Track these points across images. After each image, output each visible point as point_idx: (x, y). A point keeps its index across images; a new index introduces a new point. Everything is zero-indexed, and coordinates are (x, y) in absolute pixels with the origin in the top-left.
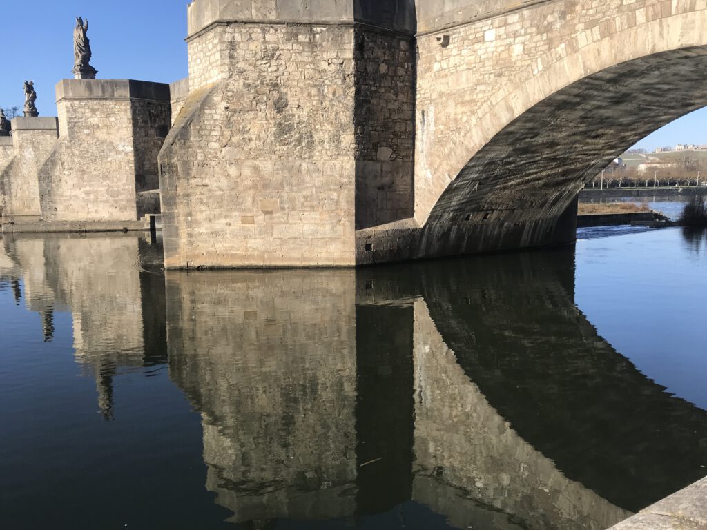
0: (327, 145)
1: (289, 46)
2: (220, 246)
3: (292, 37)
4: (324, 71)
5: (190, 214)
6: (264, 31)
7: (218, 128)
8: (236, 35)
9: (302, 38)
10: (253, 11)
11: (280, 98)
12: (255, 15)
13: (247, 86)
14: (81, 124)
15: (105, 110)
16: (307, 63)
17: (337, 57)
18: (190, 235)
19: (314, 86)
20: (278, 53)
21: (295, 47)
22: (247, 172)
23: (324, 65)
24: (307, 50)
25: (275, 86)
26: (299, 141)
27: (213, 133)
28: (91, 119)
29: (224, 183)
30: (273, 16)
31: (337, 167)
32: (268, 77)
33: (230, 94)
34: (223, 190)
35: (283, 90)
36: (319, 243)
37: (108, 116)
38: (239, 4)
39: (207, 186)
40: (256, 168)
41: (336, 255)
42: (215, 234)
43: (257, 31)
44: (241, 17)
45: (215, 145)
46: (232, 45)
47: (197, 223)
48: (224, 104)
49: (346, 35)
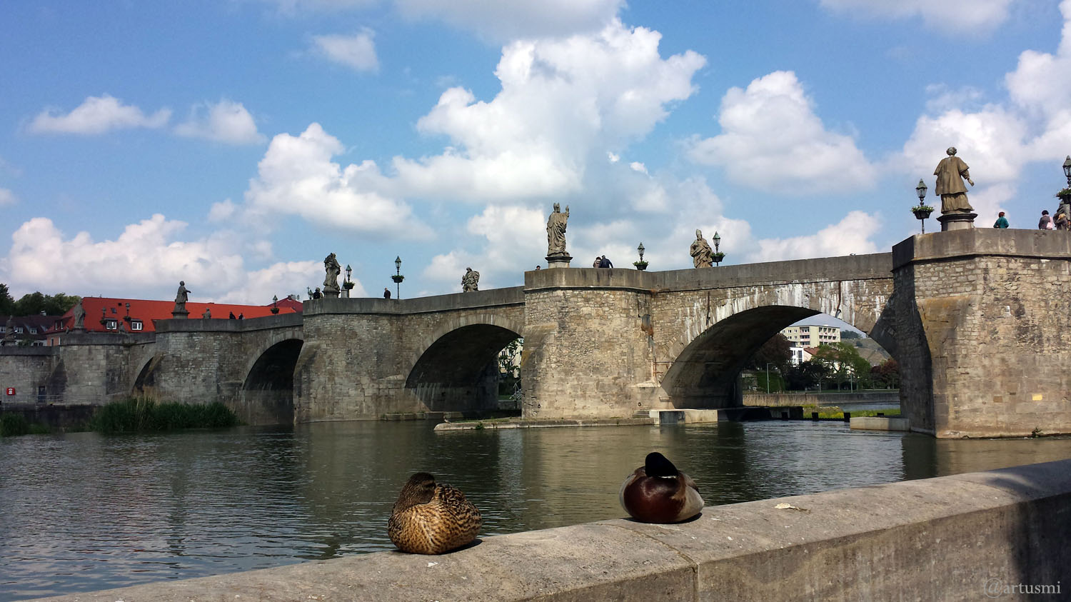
0: (1052, 342)
1: (1025, 272)
2: (979, 420)
3: (1026, 266)
4: (1049, 289)
5: (955, 396)
6: (1008, 262)
7: (976, 330)
8: (989, 263)
9: (1034, 266)
10: (1000, 247)
11: (1020, 308)
12: (1001, 250)
13: (997, 299)
14: (572, 314)
15: (598, 299)
16: (1038, 284)
17: (1058, 280)
18: (957, 412)
19: (1043, 300)
20: (1017, 277)
21: (1030, 272)
22: (996, 362)
23: (1048, 286)
24: (1037, 275)
25: (1016, 300)
26: (1033, 339)
27: (973, 334)
28: (584, 309)
29: (980, 371)
30: (1013, 251)
31: (1060, 358)
32: (1013, 293)
33: (984, 305)
34: (979, 377)
35: (1022, 303)
36: (1049, 416)
37: (602, 305)
38: (990, 242)
39: (968, 373)
40: (1003, 360)
41: (1061, 426)
42: (975, 410)
43: (1003, 260)
44: (991, 251)
45: (974, 343)
46: (986, 270)
47: (962, 403)
48: (980, 313)
49: (1063, 265)
